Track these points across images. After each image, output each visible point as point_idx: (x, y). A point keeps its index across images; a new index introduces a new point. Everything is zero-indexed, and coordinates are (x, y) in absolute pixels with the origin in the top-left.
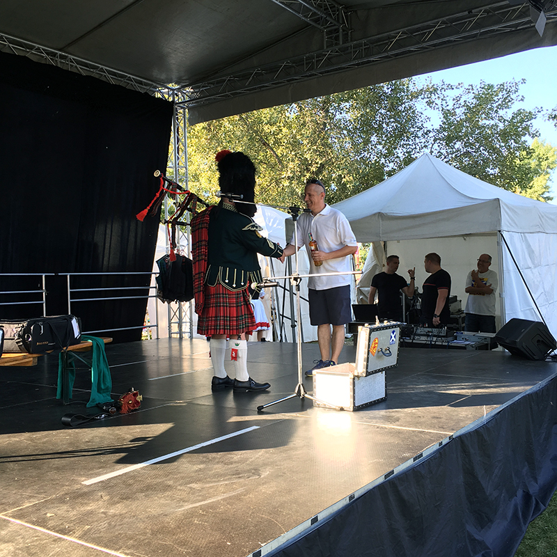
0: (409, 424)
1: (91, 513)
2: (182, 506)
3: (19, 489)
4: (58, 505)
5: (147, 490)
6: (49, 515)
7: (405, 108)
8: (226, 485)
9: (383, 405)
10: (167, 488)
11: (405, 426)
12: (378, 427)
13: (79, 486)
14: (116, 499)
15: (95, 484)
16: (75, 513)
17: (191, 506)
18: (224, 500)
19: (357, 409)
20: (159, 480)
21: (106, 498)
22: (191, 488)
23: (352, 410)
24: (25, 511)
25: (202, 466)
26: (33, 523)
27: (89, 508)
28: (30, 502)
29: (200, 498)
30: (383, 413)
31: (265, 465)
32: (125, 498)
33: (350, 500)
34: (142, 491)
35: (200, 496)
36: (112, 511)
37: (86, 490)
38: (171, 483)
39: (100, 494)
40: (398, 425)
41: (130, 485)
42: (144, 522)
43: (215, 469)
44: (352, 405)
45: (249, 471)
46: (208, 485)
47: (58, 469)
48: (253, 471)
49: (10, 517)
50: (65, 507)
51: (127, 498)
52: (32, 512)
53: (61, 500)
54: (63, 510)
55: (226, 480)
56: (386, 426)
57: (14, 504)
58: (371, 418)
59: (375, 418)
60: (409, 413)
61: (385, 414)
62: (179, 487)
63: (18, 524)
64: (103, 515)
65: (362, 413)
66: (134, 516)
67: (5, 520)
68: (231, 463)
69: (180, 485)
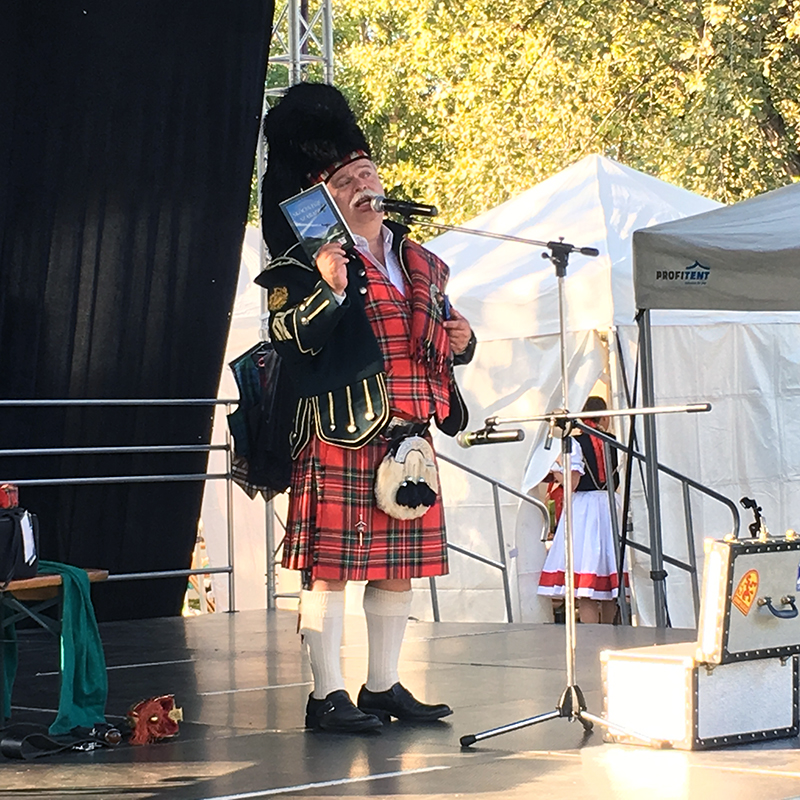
19: (704, 746)
23: (689, 746)
44: (691, 735)
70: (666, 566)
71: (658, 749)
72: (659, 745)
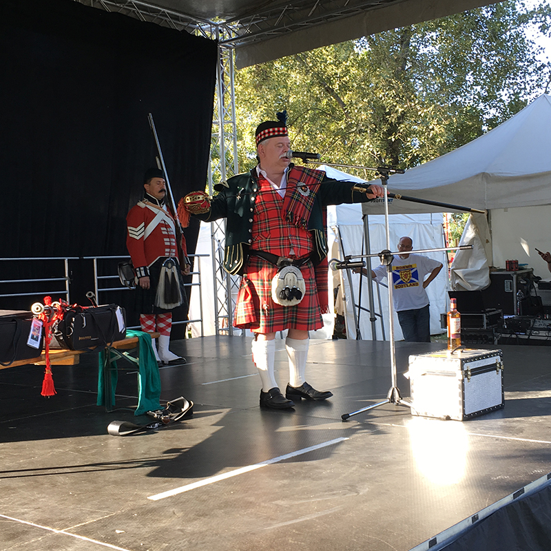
0: (537, 436)
1: (166, 530)
2: (270, 525)
3: (77, 504)
4: (126, 521)
5: (226, 507)
6: (118, 532)
7: (510, 36)
8: (319, 502)
9: (500, 413)
10: (249, 505)
11: (531, 438)
12: (497, 440)
13: (145, 502)
14: (192, 516)
15: (163, 499)
16: (147, 529)
17: (281, 525)
18: (319, 518)
19: (467, 418)
20: (237, 496)
21: (181, 514)
22: (277, 505)
23: (461, 418)
24: (90, 527)
25: (286, 482)
26: (102, 540)
27: (163, 525)
28: (93, 518)
29: (290, 516)
30: (500, 422)
31: (363, 481)
32: (202, 515)
33: (473, 521)
34: (220, 508)
35: (289, 514)
36: (189, 528)
37: (154, 506)
38: (252, 499)
39: (171, 510)
40: (523, 437)
41: (204, 501)
42: (229, 540)
43: (302, 485)
44: (462, 413)
45: (344, 487)
46: (296, 503)
47: (115, 482)
48: (349, 488)
49: (73, 533)
50: (134, 524)
51: (204, 515)
52: (98, 529)
53: (129, 516)
54: (133, 526)
55: (318, 497)
56: (508, 438)
57: (75, 520)
58: (486, 429)
59: (492, 429)
60: (536, 423)
61: (503, 424)
62: (263, 504)
63: (85, 541)
64: (180, 533)
65: (474, 423)
66: (216, 534)
67: (69, 537)
68: (321, 479)
69: (264, 502)
70: (376, 316)
71: (444, 420)
72: (445, 418)
